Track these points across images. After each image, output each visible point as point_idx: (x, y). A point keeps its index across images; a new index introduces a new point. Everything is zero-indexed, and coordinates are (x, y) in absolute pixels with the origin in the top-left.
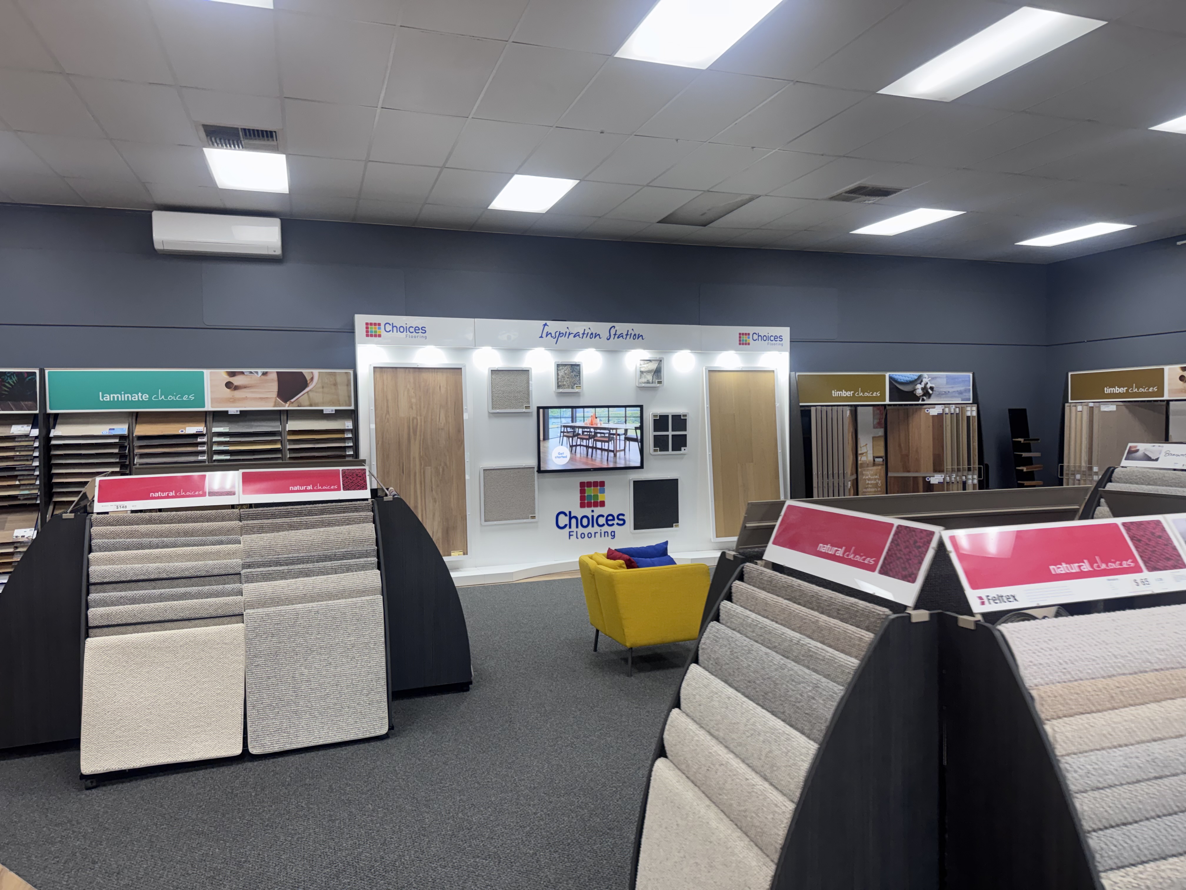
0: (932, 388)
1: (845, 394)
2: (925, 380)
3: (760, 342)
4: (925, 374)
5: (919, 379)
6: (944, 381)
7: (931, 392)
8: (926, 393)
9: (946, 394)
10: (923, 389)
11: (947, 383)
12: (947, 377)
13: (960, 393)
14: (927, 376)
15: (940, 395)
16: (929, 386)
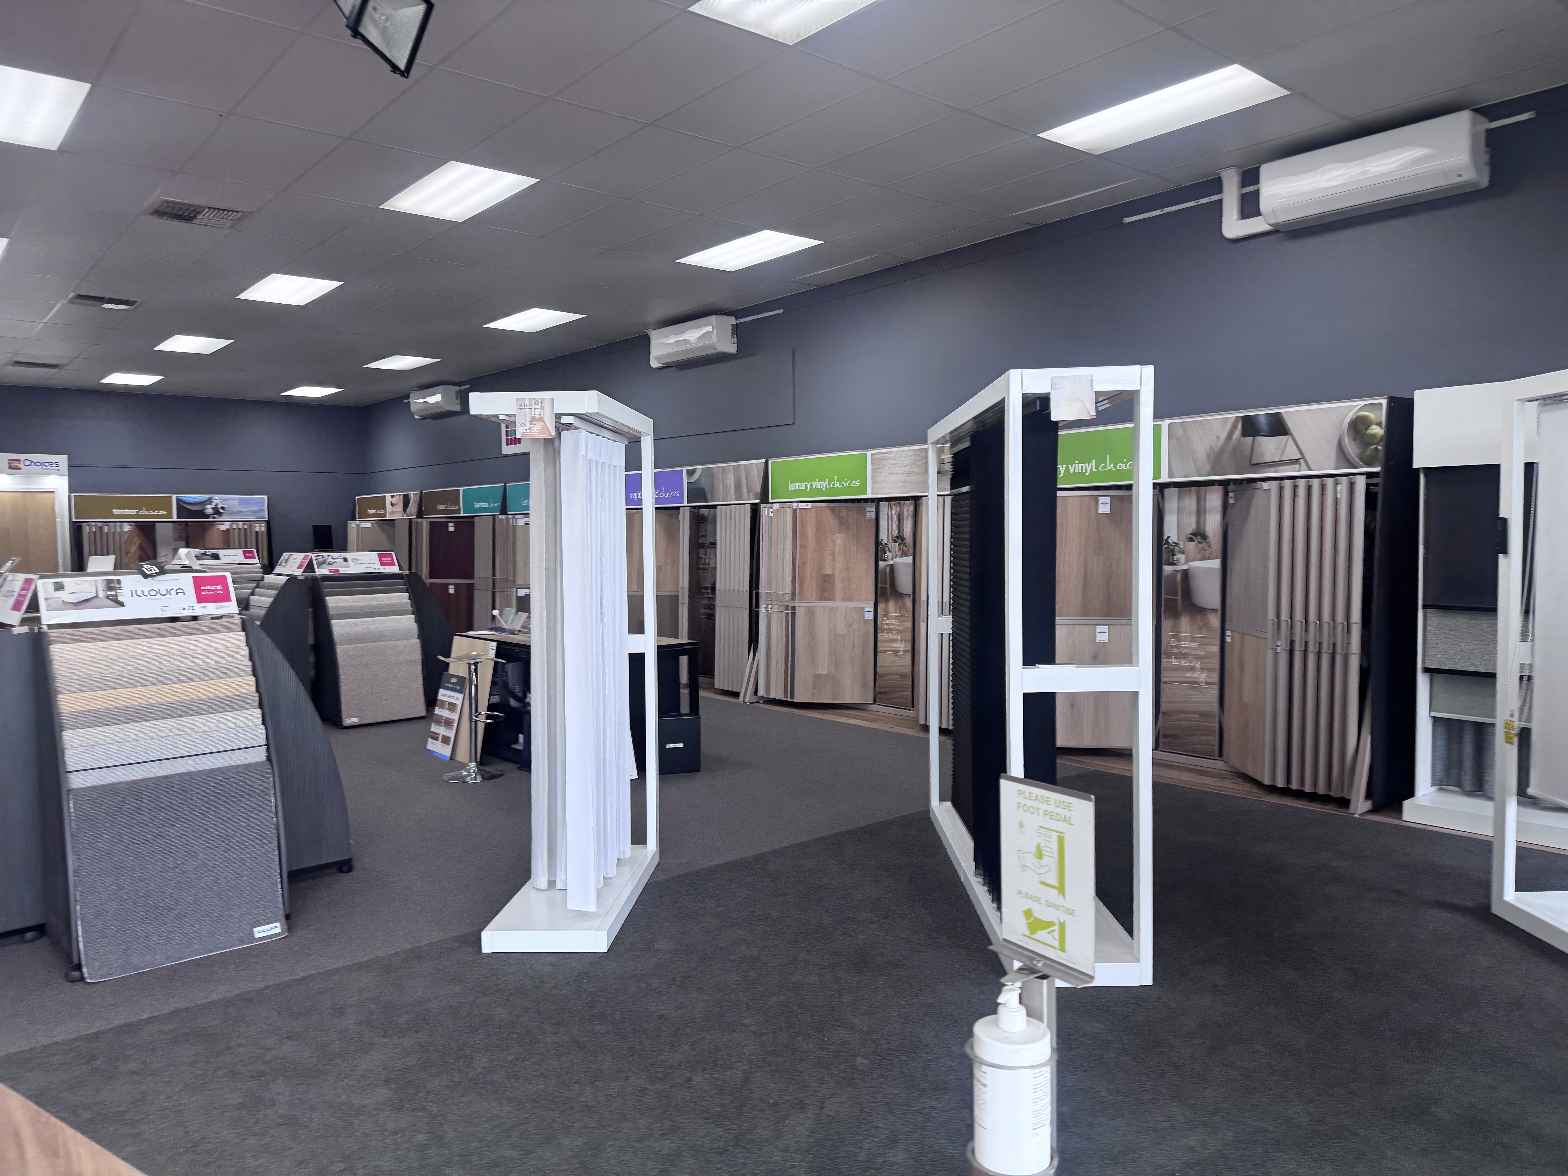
0: (222, 508)
1: (126, 512)
2: (215, 502)
3: (33, 467)
4: (216, 496)
5: (210, 501)
6: (236, 502)
7: (221, 511)
8: (217, 511)
9: (239, 513)
10: (213, 508)
11: (240, 504)
12: (240, 499)
13: (254, 512)
14: (217, 500)
15: (232, 513)
16: (220, 506)
